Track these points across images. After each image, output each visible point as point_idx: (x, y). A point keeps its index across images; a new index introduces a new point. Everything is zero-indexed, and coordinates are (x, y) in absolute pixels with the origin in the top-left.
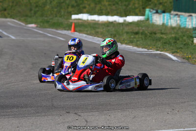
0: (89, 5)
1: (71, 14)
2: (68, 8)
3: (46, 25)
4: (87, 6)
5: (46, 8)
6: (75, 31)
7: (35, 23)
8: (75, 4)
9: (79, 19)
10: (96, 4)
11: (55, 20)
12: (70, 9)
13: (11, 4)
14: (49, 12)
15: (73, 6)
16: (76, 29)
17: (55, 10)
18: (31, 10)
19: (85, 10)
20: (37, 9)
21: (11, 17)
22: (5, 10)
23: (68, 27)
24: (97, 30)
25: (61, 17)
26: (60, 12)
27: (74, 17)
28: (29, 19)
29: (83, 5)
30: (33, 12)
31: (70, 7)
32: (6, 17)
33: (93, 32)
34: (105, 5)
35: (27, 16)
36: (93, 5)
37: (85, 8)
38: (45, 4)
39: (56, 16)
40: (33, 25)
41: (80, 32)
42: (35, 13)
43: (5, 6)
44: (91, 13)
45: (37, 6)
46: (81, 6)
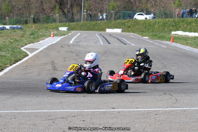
0: (183, 25)
1: (171, 31)
2: (169, 27)
3: (155, 37)
4: (182, 26)
5: (155, 27)
6: (173, 42)
7: (148, 36)
8: (174, 25)
9: (176, 34)
10: (188, 25)
11: (161, 34)
12: (171, 28)
13: (133, 23)
14: (157, 30)
15: (173, 26)
16: (174, 41)
17: (161, 28)
18: (146, 28)
19: (180, 29)
20: (150, 27)
21: (133, 32)
22: (129, 27)
23: (169, 39)
24: (188, 42)
25: (164, 32)
26: (164, 29)
27: (173, 33)
28: (144, 34)
29: (180, 26)
31: (171, 26)
32: (129, 32)
33: (185, 42)
34: (193, 26)
35: (143, 31)
36: (185, 25)
37: (180, 27)
38: (155, 24)
39: (162, 32)
40: (147, 37)
41: (176, 42)
42: (148, 30)
43: (129, 24)
44: (184, 30)
45: (149, 25)
46: (178, 26)
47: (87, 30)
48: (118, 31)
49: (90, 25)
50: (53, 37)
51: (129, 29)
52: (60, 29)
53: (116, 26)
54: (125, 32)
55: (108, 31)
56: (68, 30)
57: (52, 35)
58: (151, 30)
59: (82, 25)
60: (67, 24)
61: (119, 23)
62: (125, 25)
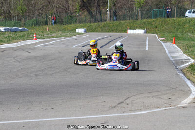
47: (109, 31)
48: (141, 31)
49: (113, 26)
50: (36, 39)
52: (77, 30)
53: (142, 26)
55: (130, 31)
56: (86, 31)
57: (34, 38)
58: (181, 30)
59: (104, 26)
60: (88, 25)
61: (145, 23)
62: (152, 25)
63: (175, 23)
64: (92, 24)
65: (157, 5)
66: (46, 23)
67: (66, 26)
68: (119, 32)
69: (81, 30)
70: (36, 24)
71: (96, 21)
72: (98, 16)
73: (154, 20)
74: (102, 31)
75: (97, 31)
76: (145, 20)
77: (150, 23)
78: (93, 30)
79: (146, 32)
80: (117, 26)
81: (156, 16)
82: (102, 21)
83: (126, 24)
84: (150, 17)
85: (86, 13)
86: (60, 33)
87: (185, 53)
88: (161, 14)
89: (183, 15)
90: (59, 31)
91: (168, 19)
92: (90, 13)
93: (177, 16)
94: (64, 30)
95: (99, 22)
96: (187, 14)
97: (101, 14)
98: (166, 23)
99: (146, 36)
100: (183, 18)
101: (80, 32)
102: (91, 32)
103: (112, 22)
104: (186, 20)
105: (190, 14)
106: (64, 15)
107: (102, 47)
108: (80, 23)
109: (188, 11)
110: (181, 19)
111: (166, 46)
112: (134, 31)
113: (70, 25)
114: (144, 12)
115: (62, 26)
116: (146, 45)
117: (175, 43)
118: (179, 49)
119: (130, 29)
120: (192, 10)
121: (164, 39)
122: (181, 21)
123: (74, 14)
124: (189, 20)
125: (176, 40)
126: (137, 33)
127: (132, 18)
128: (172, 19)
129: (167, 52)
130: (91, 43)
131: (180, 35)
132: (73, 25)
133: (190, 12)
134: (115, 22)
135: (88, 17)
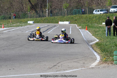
5: (94, 20)
13: (79, 18)
14: (95, 21)
17: (98, 20)
18: (87, 20)
20: (90, 20)
22: (76, 20)
26: (99, 21)
27: (103, 23)
30: (88, 21)
31: (104, 19)
38: (93, 18)
42: (89, 22)
45: (90, 19)
47: (48, 23)
48: (67, 23)
49: (50, 19)
51: (76, 21)
52: (29, 22)
53: (67, 19)
54: (71, 23)
55: (60, 23)
56: (34, 23)
58: (91, 22)
59: (44, 20)
60: (35, 19)
61: (69, 18)
62: (73, 19)
63: (87, 17)
64: (37, 18)
65: (76, 7)
66: (10, 18)
67: (22, 20)
68: (53, 23)
69: (31, 22)
70: (4, 19)
71: (40, 16)
72: (41, 14)
73: (75, 16)
74: (44, 23)
75: (40, 23)
76: (69, 16)
77: (72, 18)
78: (38, 22)
79: (70, 23)
80: (53, 20)
81: (76, 14)
82: (43, 17)
83: (58, 18)
84: (72, 14)
85: (34, 12)
86: (18, 24)
87: (93, 35)
88: (79, 12)
89: (92, 13)
90: (17, 23)
91: (83, 15)
92: (36, 12)
93: (88, 14)
94: (21, 22)
95: (42, 17)
96: (94, 12)
97: (43, 12)
98: (82, 18)
99: (70, 26)
100: (92, 15)
101: (30, 23)
102: (37, 23)
103: (49, 17)
104: (94, 16)
105: (96, 12)
106: (20, 13)
107: (43, 32)
108: (30, 18)
109: (95, 10)
110: (91, 15)
111: (82, 31)
112: (63, 22)
113: (24, 19)
114: (69, 11)
115: (19, 20)
116: (70, 31)
117: (87, 30)
118: (90, 33)
119: (60, 21)
120: (97, 10)
121: (80, 27)
122: (91, 16)
123: (27, 12)
124: (95, 16)
125: (88, 28)
126: (64, 23)
127: (61, 14)
128: (86, 15)
129: (82, 35)
130: (37, 28)
131: (90, 25)
132: (26, 19)
133: (96, 11)
134: (51, 17)
135: (35, 14)
